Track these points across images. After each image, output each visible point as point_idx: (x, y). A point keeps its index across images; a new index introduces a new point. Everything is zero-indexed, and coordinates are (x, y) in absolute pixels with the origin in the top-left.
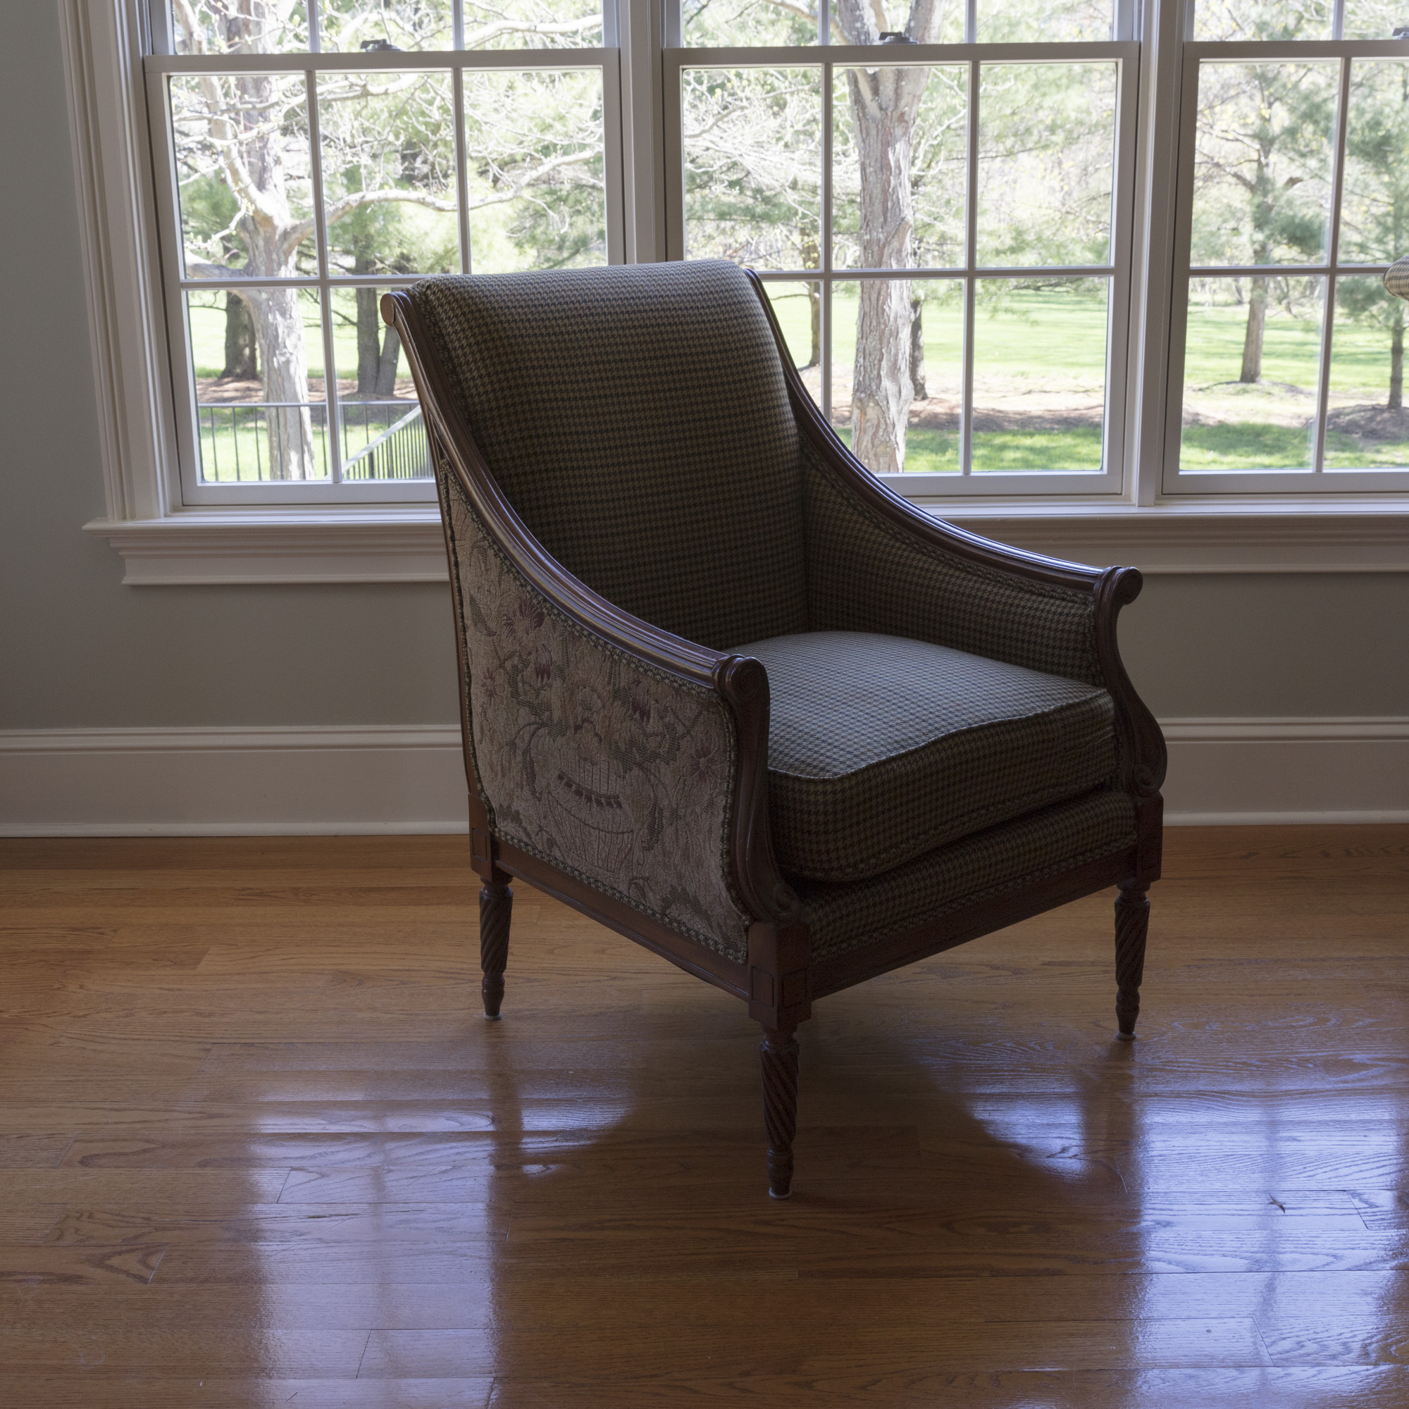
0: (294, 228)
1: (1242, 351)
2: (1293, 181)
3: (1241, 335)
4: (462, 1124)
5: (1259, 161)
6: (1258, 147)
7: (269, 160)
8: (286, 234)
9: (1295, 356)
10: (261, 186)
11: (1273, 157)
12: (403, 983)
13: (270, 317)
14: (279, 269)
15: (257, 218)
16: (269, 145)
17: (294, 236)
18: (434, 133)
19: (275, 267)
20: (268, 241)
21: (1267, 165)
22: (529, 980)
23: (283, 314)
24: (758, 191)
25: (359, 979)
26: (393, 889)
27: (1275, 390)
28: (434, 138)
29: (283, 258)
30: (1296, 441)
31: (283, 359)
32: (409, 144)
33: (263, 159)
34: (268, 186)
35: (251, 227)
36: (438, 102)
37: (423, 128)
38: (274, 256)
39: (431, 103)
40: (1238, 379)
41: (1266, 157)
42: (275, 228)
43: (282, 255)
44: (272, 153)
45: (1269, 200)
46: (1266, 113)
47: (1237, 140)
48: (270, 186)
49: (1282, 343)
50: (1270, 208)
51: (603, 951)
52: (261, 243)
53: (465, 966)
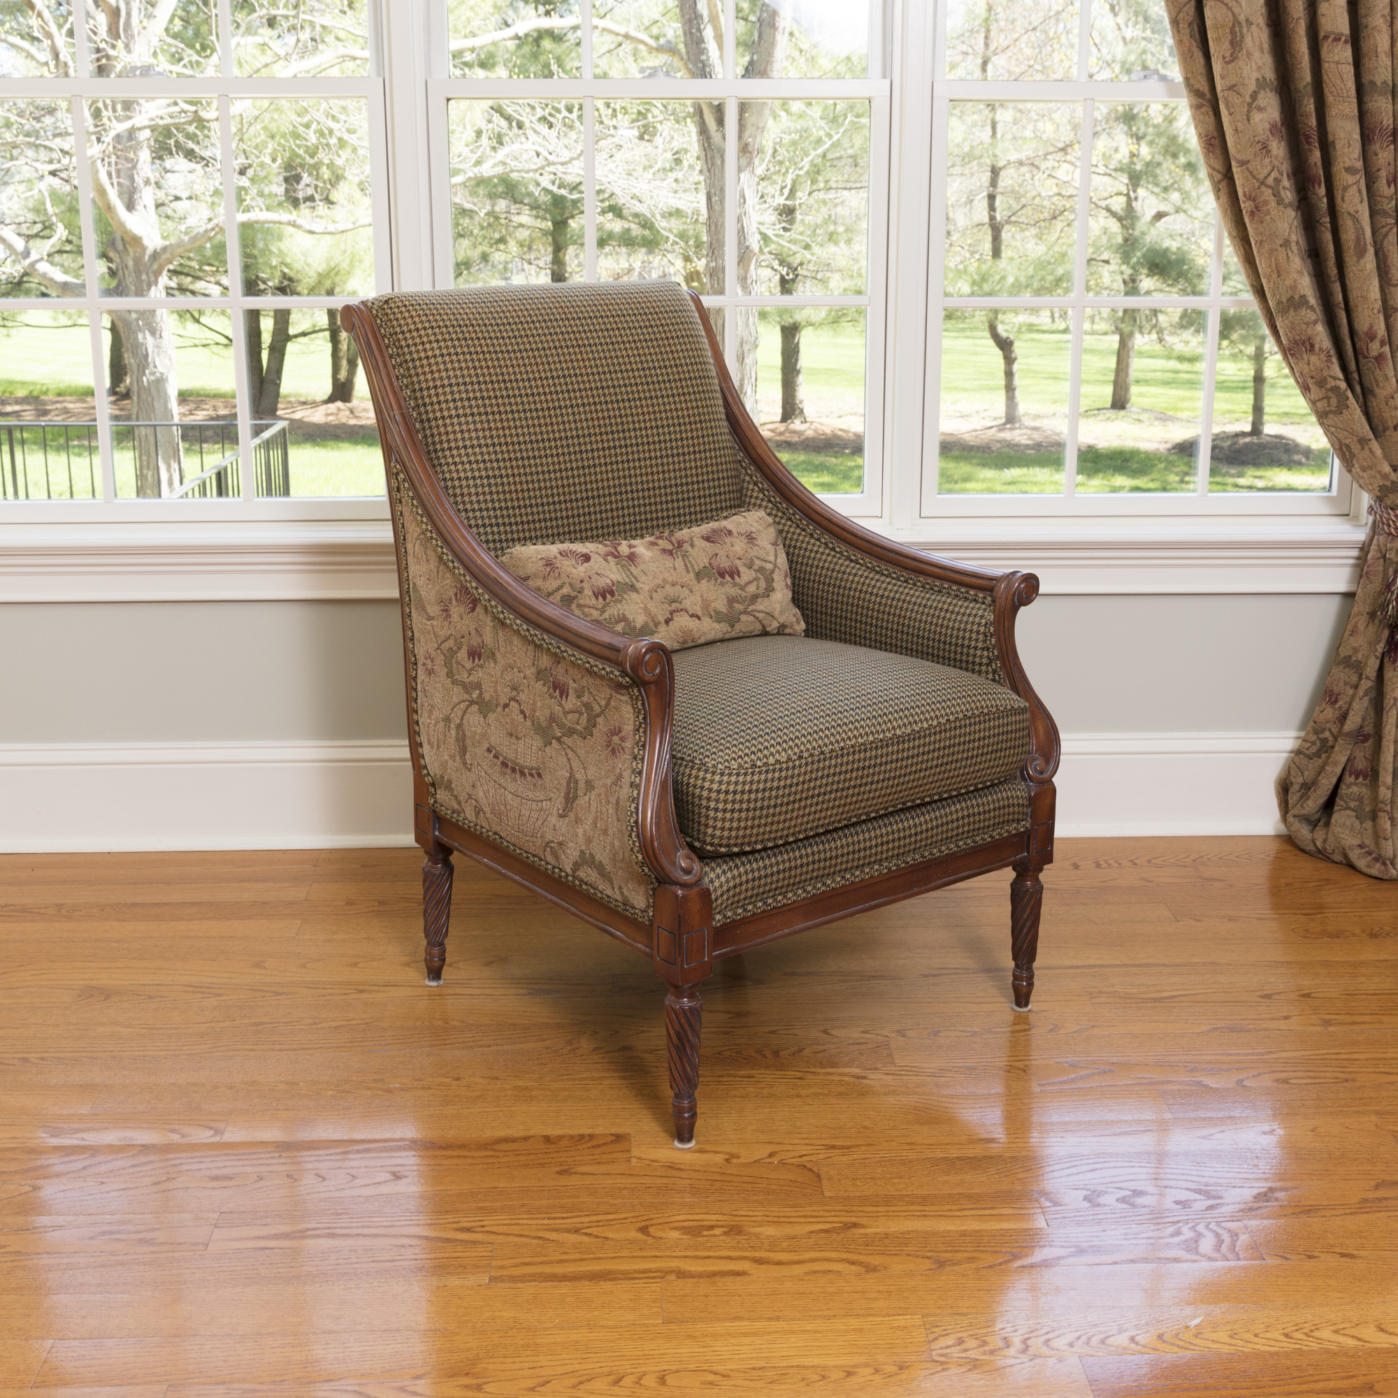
0: (164, 249)
1: (1112, 378)
2: (1159, 216)
3: (1112, 362)
4: (183, 1136)
5: (1128, 195)
6: (1126, 181)
7: (139, 180)
8: (155, 255)
9: (1166, 383)
10: (130, 206)
11: (1141, 192)
12: (151, 997)
13: (140, 336)
14: (149, 289)
15: (126, 238)
16: (139, 166)
17: (164, 257)
18: (312, 156)
19: (145, 287)
20: (138, 261)
21: (1136, 199)
22: (277, 994)
23: (153, 333)
24: (636, 215)
25: (107, 994)
26: (157, 904)
27: (1144, 416)
28: (312, 161)
29: (152, 279)
30: (1162, 466)
31: (152, 378)
32: (288, 166)
33: (132, 180)
34: (137, 207)
35: (120, 246)
36: (314, 126)
37: (301, 152)
38: (144, 277)
39: (307, 126)
40: (1109, 405)
41: (1135, 191)
42: (144, 249)
43: (151, 275)
44: (142, 174)
45: (1137, 233)
46: (1134, 148)
47: (1105, 174)
48: (139, 207)
49: (1155, 371)
50: (1136, 240)
51: (355, 965)
52: (131, 263)
53: (215, 980)
